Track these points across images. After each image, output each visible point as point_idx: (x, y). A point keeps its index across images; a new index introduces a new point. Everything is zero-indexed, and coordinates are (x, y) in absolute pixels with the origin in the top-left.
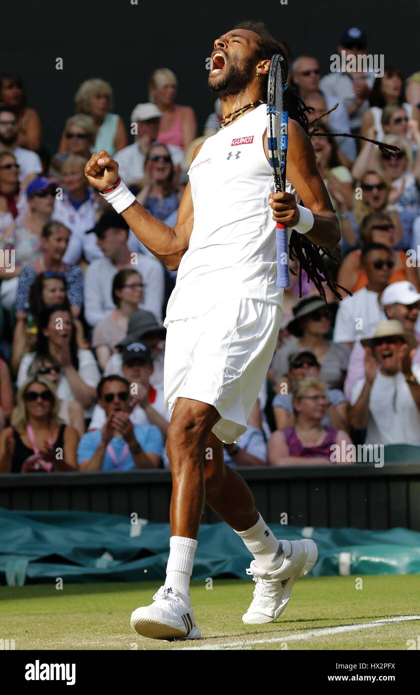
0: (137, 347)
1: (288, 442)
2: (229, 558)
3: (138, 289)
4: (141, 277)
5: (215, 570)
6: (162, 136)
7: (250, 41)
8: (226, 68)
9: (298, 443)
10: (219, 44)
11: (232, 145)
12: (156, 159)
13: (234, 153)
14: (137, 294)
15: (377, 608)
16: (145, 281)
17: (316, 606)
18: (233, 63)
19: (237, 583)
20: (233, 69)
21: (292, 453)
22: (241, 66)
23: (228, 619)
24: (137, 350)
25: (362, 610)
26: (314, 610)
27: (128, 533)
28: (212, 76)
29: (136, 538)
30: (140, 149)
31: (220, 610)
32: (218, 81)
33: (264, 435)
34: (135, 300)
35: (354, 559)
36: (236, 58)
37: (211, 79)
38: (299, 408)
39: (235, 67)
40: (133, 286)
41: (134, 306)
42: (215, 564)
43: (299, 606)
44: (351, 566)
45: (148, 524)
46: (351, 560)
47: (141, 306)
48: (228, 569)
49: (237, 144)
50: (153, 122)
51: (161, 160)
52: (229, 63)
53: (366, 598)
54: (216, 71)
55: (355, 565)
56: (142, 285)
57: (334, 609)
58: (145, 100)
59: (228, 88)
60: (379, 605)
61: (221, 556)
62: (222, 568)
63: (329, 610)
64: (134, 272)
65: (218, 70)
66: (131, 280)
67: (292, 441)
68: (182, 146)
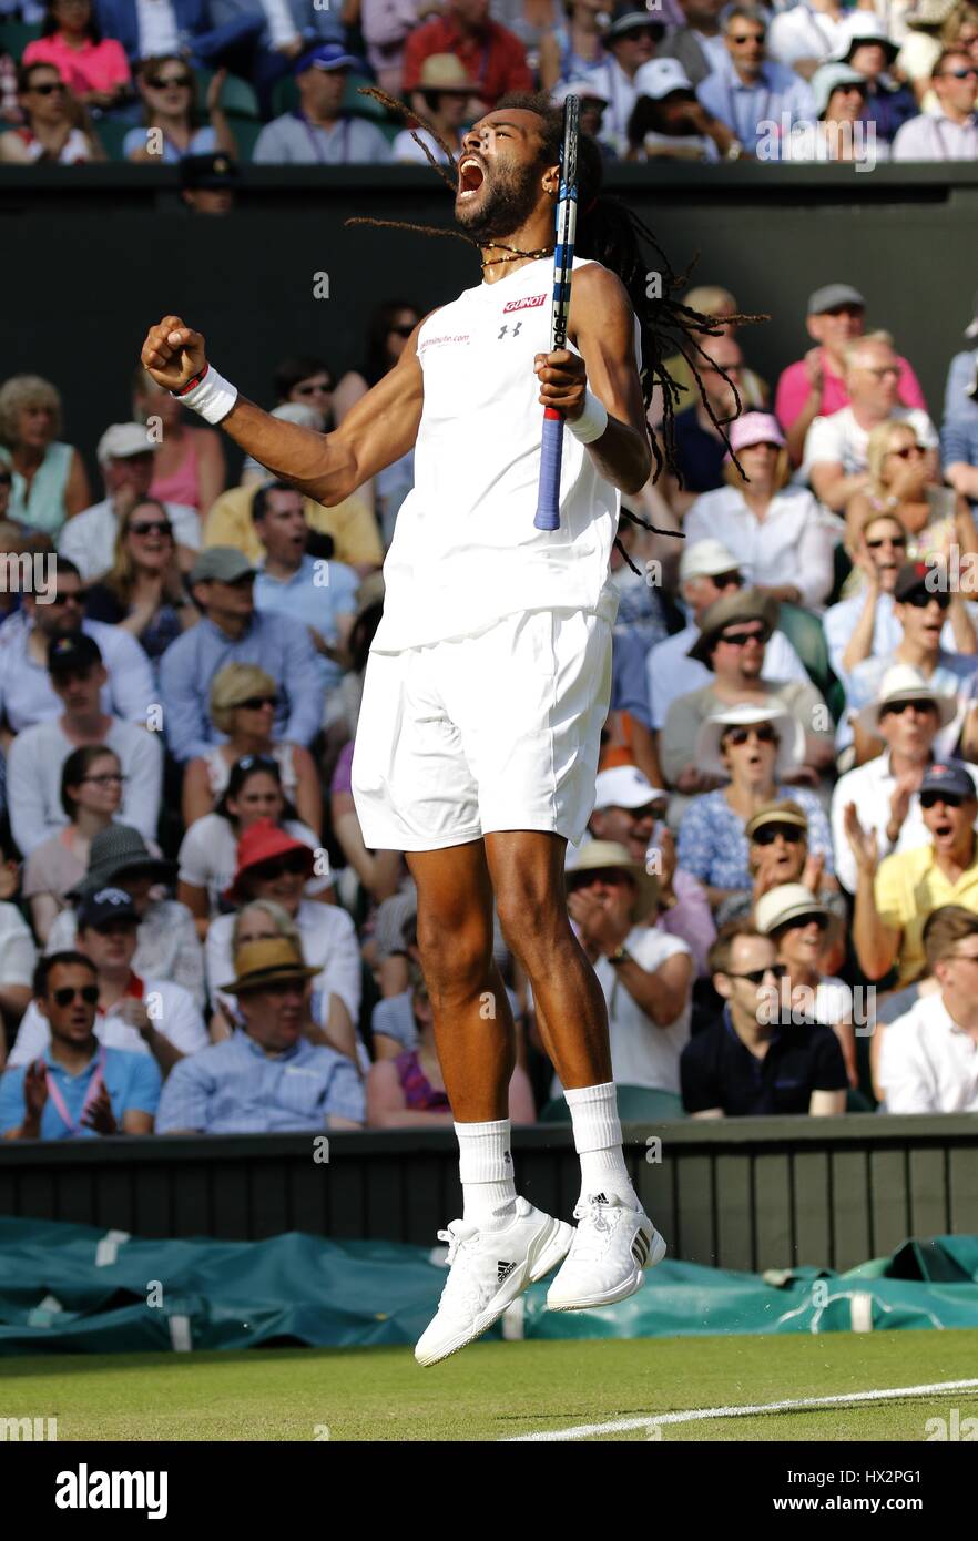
0: (115, 896)
1: (403, 1082)
2: (288, 1307)
3: (113, 784)
4: (118, 762)
5: (261, 1330)
6: (158, 487)
7: (529, 131)
8: (485, 188)
9: (424, 1083)
10: (470, 143)
11: (505, 311)
12: (144, 529)
13: (511, 326)
14: (110, 794)
15: (576, 1404)
16: (126, 770)
17: (457, 1399)
18: (498, 178)
19: (305, 1356)
20: (498, 190)
21: (411, 1104)
22: (512, 182)
23: (286, 1425)
24: (115, 901)
25: (546, 1406)
26: (452, 1408)
27: (92, 1258)
28: (461, 204)
29: (108, 1268)
30: (115, 511)
31: (271, 1408)
32: (472, 214)
33: (357, 1067)
34: (107, 805)
35: (531, 1308)
36: (503, 168)
37: (458, 209)
38: (424, 1016)
39: (504, 184)
40: (102, 779)
41: (105, 817)
42: (260, 1318)
43: (424, 1400)
44: (526, 1321)
45: (131, 1241)
46: (526, 1309)
47: (116, 818)
48: (286, 1328)
49: (514, 309)
50: (142, 461)
51: (154, 531)
52: (491, 177)
53: (554, 1385)
54: (467, 194)
55: (534, 1320)
56: (118, 777)
57: (492, 1405)
58: (126, 417)
59: (492, 225)
60: (579, 1397)
61: (272, 1302)
62: (276, 1325)
63: (481, 1407)
64: (105, 751)
65: (471, 192)
66: (98, 767)
67: (412, 1080)
68: (198, 505)
